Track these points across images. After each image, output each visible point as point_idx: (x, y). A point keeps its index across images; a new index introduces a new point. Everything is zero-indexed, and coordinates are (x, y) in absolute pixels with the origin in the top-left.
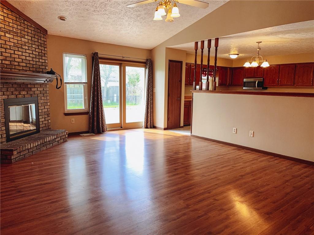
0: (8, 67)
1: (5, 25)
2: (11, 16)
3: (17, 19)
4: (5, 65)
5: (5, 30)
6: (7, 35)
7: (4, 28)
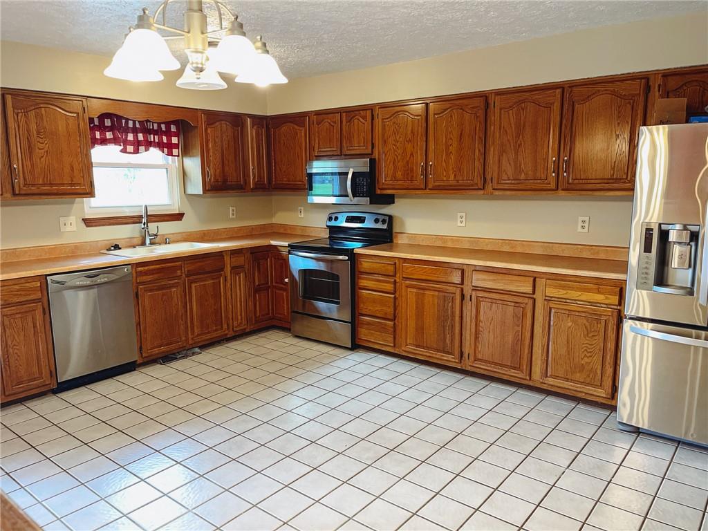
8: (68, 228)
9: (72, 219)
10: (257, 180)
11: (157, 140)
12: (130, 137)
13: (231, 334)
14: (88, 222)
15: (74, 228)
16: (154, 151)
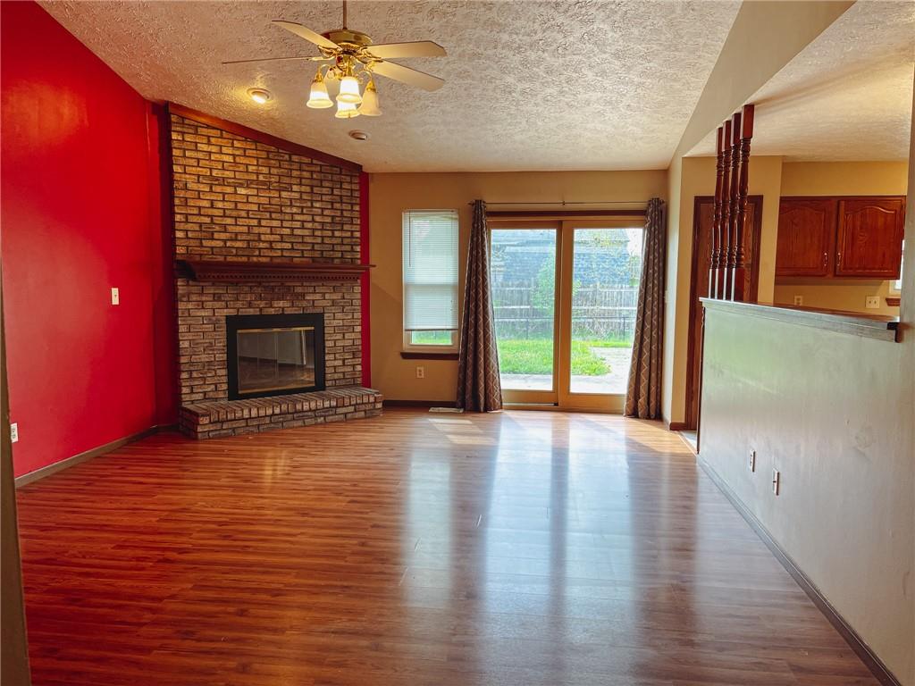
0: (240, 253)
1: (235, 171)
2: (255, 152)
3: (271, 156)
4: (234, 251)
5: (237, 181)
6: (241, 191)
7: (235, 178)
9: (877, 298)
14: (890, 302)
15: (877, 305)
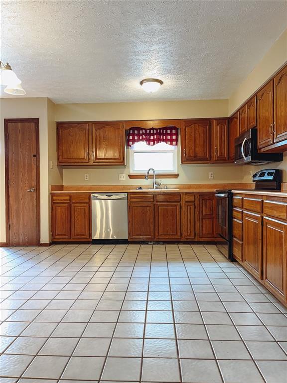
8: (122, 179)
9: (124, 175)
10: (218, 155)
11: (165, 138)
12: (152, 138)
13: (183, 239)
14: (131, 176)
15: (124, 179)
16: (163, 143)
